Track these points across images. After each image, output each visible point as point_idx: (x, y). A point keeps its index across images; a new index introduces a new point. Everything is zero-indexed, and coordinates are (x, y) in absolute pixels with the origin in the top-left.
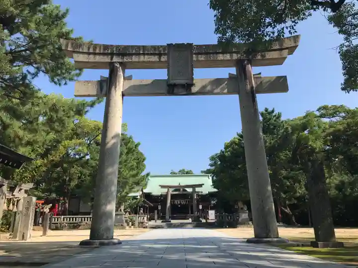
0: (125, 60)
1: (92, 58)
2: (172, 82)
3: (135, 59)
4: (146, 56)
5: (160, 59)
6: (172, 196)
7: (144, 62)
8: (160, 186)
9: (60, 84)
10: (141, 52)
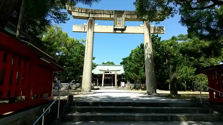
0: (95, 16)
1: (80, 15)
2: (116, 27)
3: (99, 16)
4: (104, 15)
5: (110, 16)
6: (105, 75)
7: (103, 18)
8: (100, 70)
9: (58, 23)
10: (102, 13)
